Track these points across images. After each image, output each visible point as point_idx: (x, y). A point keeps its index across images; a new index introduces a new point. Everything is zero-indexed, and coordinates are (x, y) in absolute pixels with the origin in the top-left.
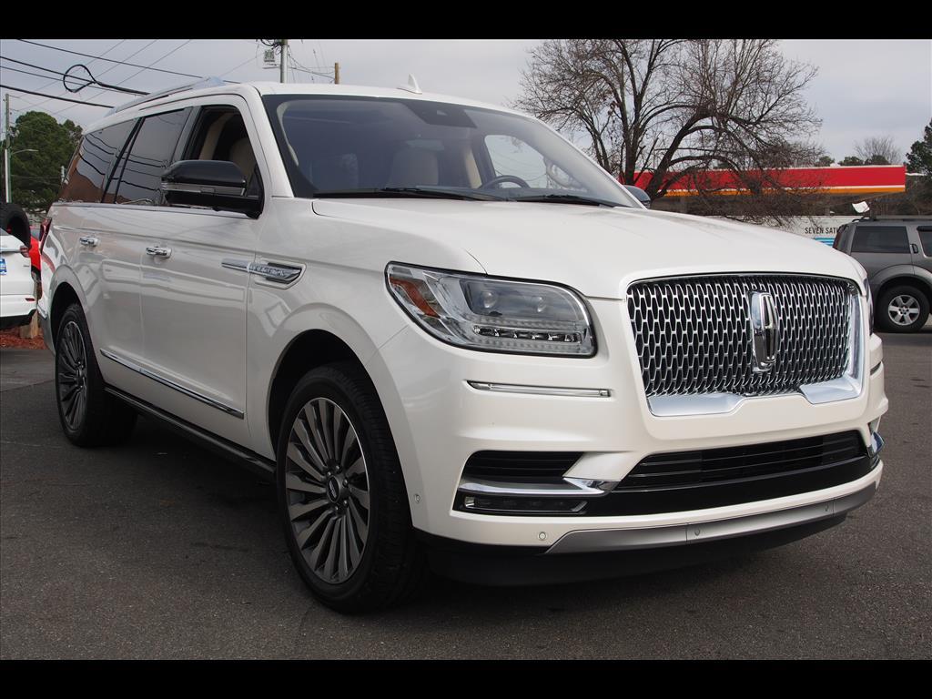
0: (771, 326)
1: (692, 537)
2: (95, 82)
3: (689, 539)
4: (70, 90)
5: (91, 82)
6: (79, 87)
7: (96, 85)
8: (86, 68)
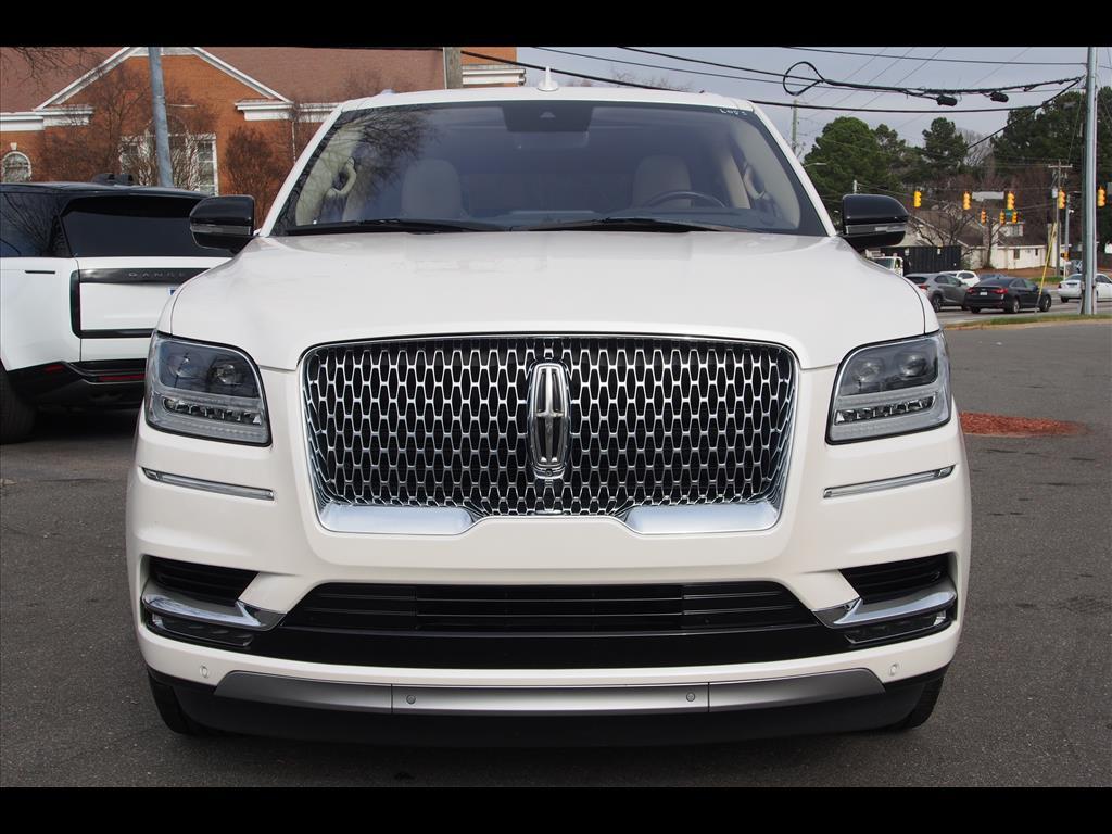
0: (549, 412)
1: (401, 704)
2: (823, 80)
3: (395, 706)
4: (791, 93)
5: (818, 82)
6: (803, 88)
7: (825, 84)
8: (810, 65)
